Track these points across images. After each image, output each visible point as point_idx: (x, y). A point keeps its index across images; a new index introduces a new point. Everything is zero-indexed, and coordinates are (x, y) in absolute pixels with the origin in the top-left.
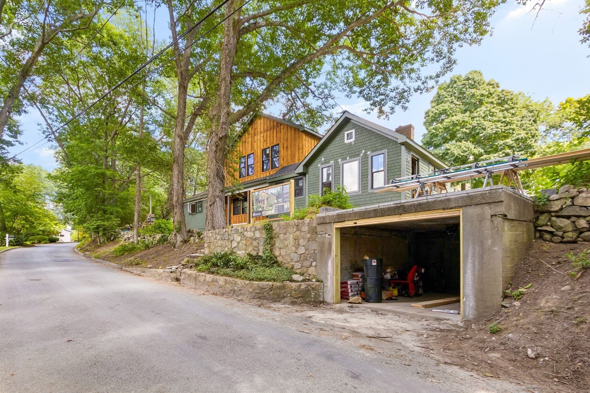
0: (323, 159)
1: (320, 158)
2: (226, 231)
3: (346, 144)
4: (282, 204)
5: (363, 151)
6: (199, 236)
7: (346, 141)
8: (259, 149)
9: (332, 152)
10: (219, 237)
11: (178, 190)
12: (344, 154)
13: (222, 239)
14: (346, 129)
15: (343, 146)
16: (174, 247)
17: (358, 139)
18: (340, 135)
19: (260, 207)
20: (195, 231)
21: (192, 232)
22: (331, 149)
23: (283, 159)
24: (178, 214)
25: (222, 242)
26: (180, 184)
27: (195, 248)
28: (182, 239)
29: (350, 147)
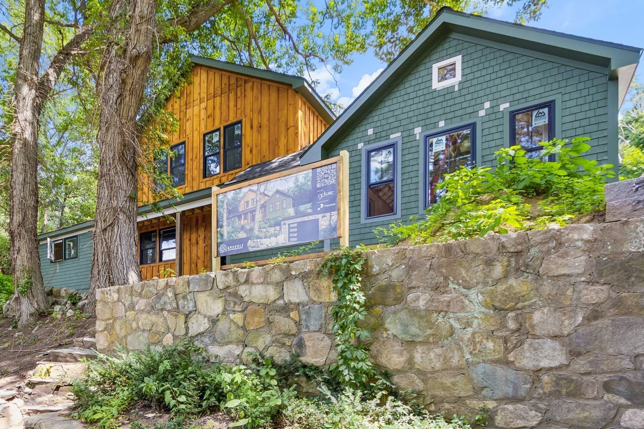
0: (370, 132)
1: (363, 128)
2: (167, 285)
3: (435, 91)
4: (311, 218)
5: (487, 105)
6: (74, 304)
7: (436, 85)
8: (196, 133)
9: (396, 113)
10: (141, 304)
11: (24, 198)
12: (431, 115)
13: (152, 309)
14: (434, 57)
15: (428, 97)
16: (15, 327)
17: (471, 77)
18: (421, 71)
19: (243, 228)
20: (63, 293)
21: (58, 295)
22: (392, 108)
23: (251, 151)
24: (24, 253)
25: (154, 318)
26: (29, 187)
27: (68, 332)
28: (32, 310)
29: (448, 97)
